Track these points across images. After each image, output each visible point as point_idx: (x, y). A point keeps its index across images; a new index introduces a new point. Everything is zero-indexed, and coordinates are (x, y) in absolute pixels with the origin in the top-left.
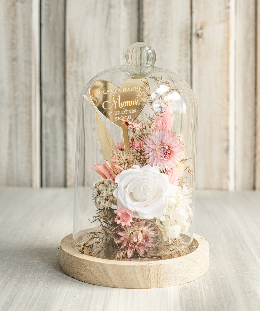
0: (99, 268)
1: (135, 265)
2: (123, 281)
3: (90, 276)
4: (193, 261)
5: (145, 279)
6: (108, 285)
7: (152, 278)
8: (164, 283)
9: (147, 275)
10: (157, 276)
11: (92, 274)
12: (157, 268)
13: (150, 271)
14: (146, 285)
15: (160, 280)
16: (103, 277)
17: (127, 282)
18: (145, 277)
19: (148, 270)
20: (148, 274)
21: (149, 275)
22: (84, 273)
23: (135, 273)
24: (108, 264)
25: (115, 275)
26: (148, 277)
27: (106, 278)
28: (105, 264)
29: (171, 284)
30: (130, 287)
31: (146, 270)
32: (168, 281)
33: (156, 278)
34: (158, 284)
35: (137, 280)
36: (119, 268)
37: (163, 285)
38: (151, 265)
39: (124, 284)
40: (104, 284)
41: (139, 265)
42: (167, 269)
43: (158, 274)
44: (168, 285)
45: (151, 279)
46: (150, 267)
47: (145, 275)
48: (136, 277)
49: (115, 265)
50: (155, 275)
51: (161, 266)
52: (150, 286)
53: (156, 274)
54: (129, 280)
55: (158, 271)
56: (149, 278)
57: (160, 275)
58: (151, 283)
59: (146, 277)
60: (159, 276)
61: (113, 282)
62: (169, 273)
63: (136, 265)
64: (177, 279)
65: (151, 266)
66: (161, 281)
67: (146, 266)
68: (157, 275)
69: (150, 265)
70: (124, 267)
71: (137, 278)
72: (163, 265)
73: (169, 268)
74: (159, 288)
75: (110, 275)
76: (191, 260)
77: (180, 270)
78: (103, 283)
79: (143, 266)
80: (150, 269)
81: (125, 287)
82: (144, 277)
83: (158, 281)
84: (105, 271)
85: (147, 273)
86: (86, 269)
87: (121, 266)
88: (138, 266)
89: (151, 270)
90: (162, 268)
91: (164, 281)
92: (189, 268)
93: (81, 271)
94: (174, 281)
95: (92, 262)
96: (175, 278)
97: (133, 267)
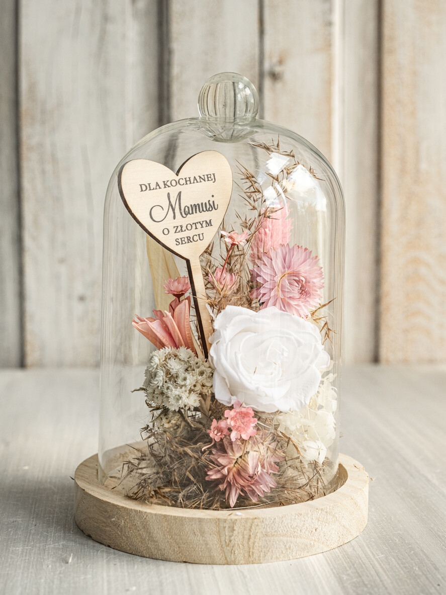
0: (134, 520)
1: (203, 517)
2: (179, 547)
3: (119, 535)
4: (327, 512)
5: (224, 546)
6: (153, 555)
7: (238, 545)
8: (262, 555)
9: (227, 538)
10: (247, 540)
11: (121, 532)
12: (249, 524)
13: (234, 530)
14: (226, 558)
15: (253, 548)
16: (141, 538)
17: (188, 551)
18: (223, 543)
19: (229, 527)
20: (230, 536)
21: (233, 538)
22: (108, 529)
23: (202, 533)
24: (151, 514)
25: (164, 535)
26: (230, 541)
27: (148, 540)
28: (145, 512)
29: (277, 558)
30: (194, 560)
31: (225, 527)
32: (270, 550)
33: (246, 545)
34: (250, 556)
35: (208, 546)
36: (173, 521)
37: (261, 558)
38: (236, 517)
39: (182, 554)
40: (144, 552)
41: (211, 517)
42: (268, 528)
43: (250, 536)
44: (271, 559)
45: (236, 545)
46: (234, 522)
47: (223, 539)
48: (204, 541)
49: (165, 516)
50: (243, 537)
51: (255, 521)
52: (233, 559)
53: (246, 537)
54: (191, 546)
55: (250, 530)
56: (231, 545)
57: (255, 538)
58: (236, 554)
59: (226, 542)
60: (251, 540)
61: (160, 550)
62: (273, 536)
63: (206, 517)
64: (290, 548)
65: (236, 520)
66: (256, 551)
67: (225, 521)
68: (249, 539)
69: (233, 517)
70: (182, 519)
71: (207, 544)
72: (261, 520)
73: (273, 525)
74: (252, 563)
75: (154, 536)
76: (322, 509)
77: (296, 530)
78: (142, 549)
79: (219, 519)
80: (233, 527)
81: (184, 560)
82: (221, 542)
83: (251, 550)
84: (145, 526)
85: (227, 534)
86: (111, 521)
87: (175, 518)
88: (210, 519)
89: (235, 528)
90: (258, 525)
91: (263, 551)
92: (317, 527)
93: (103, 524)
94: (284, 552)
95: (123, 507)
96: (286, 546)
97: (200, 520)
